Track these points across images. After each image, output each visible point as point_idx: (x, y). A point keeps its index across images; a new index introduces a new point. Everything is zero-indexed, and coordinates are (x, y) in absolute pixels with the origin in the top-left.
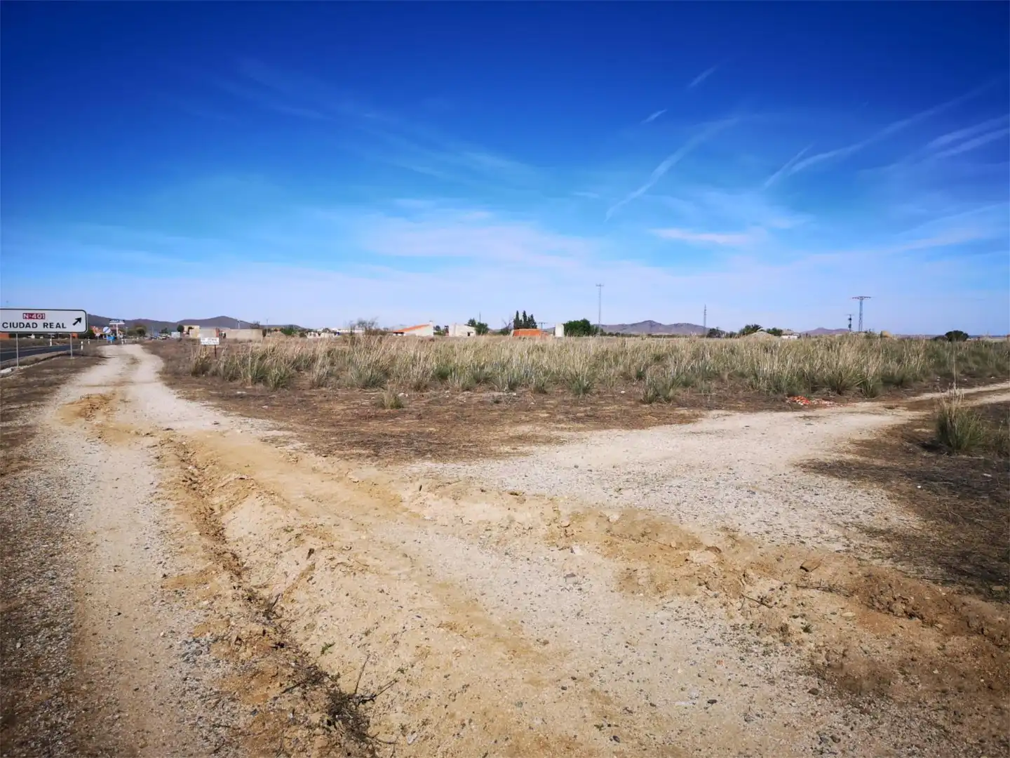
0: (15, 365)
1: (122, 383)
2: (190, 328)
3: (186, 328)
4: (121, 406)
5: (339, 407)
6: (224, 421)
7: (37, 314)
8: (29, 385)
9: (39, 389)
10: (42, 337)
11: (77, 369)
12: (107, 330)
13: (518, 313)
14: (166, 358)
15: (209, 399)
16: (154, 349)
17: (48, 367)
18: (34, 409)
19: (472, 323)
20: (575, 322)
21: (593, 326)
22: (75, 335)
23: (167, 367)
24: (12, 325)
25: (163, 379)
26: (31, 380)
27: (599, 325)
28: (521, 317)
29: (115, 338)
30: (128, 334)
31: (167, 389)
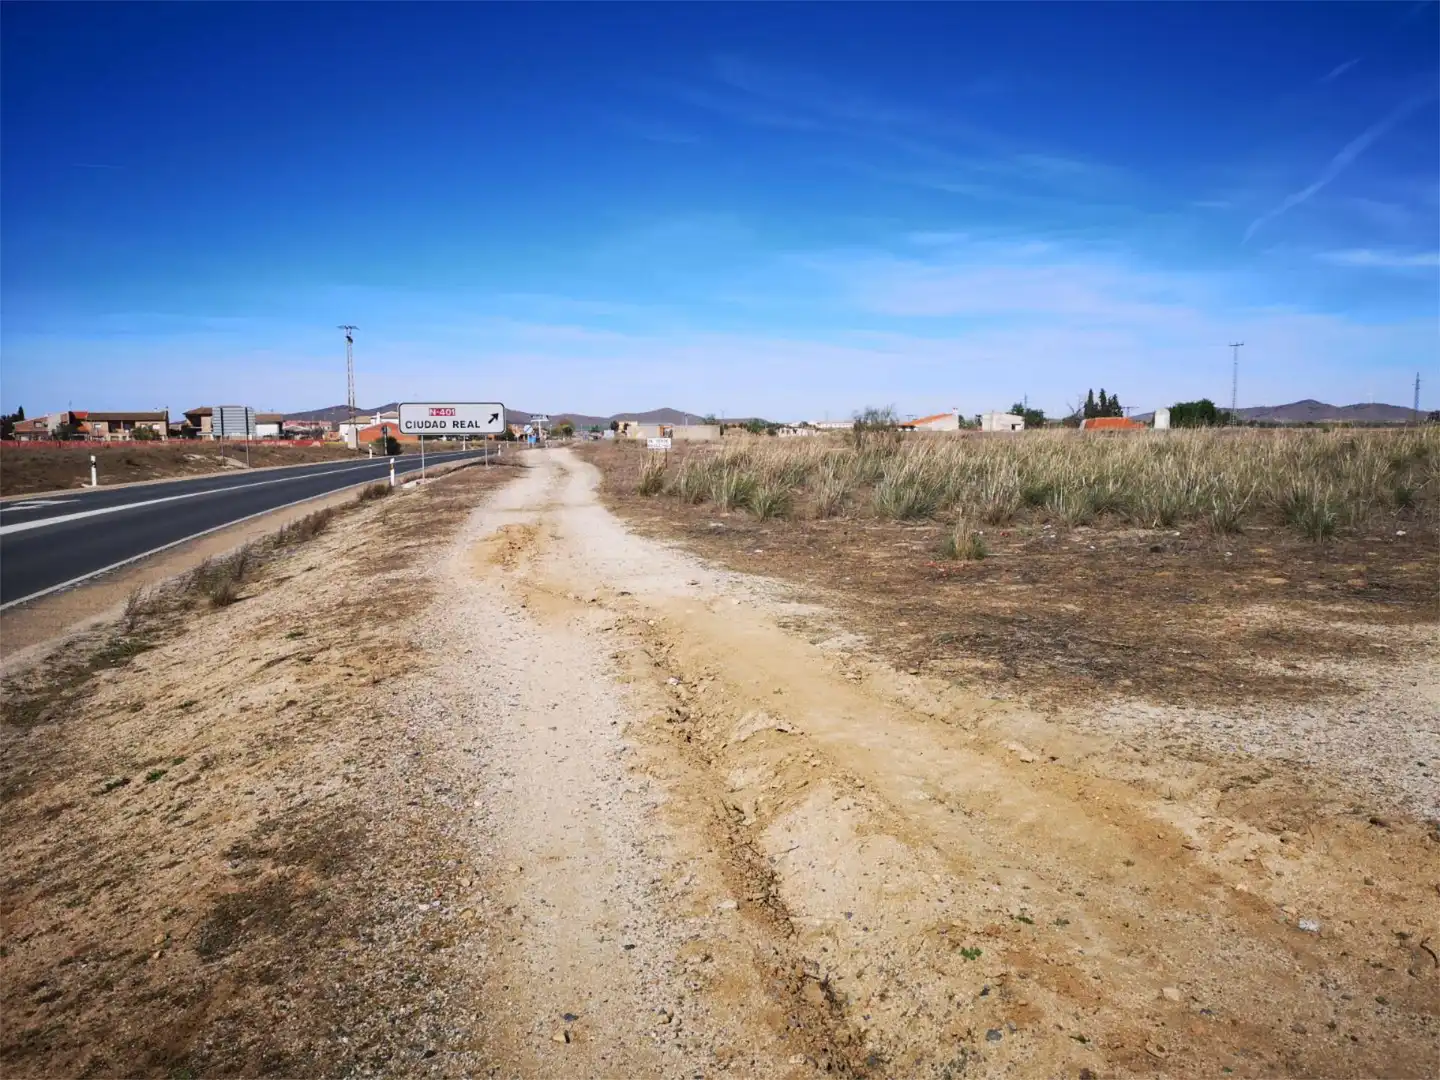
0: (421, 477)
1: (549, 507)
2: (626, 426)
3: (621, 426)
4: (551, 546)
5: (877, 555)
6: (707, 577)
7: (445, 409)
8: (434, 509)
9: (445, 515)
10: (454, 439)
11: (492, 484)
12: (528, 429)
13: (1091, 392)
14: (605, 468)
15: (672, 535)
16: (586, 454)
17: (460, 482)
18: (434, 548)
19: (1018, 410)
20: (1188, 404)
21: (1219, 410)
22: (492, 436)
23: (606, 482)
24: (417, 424)
25: (604, 500)
26: (437, 500)
27: (1233, 410)
28: (1096, 400)
29: (538, 440)
30: (554, 434)
31: (611, 518)
